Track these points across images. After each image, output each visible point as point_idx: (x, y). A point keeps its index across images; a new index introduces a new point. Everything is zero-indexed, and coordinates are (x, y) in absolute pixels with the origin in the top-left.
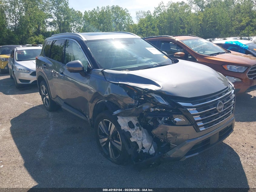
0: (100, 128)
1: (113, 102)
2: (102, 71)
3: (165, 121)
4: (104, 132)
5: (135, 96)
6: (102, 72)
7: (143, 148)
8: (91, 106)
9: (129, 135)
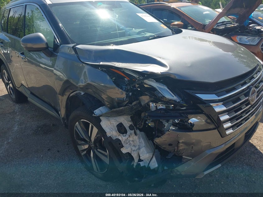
0: (77, 131)
1: (93, 95)
2: (73, 47)
3: (174, 123)
4: (82, 136)
5: (126, 85)
6: (74, 49)
7: (140, 160)
8: (62, 100)
9: (120, 144)
